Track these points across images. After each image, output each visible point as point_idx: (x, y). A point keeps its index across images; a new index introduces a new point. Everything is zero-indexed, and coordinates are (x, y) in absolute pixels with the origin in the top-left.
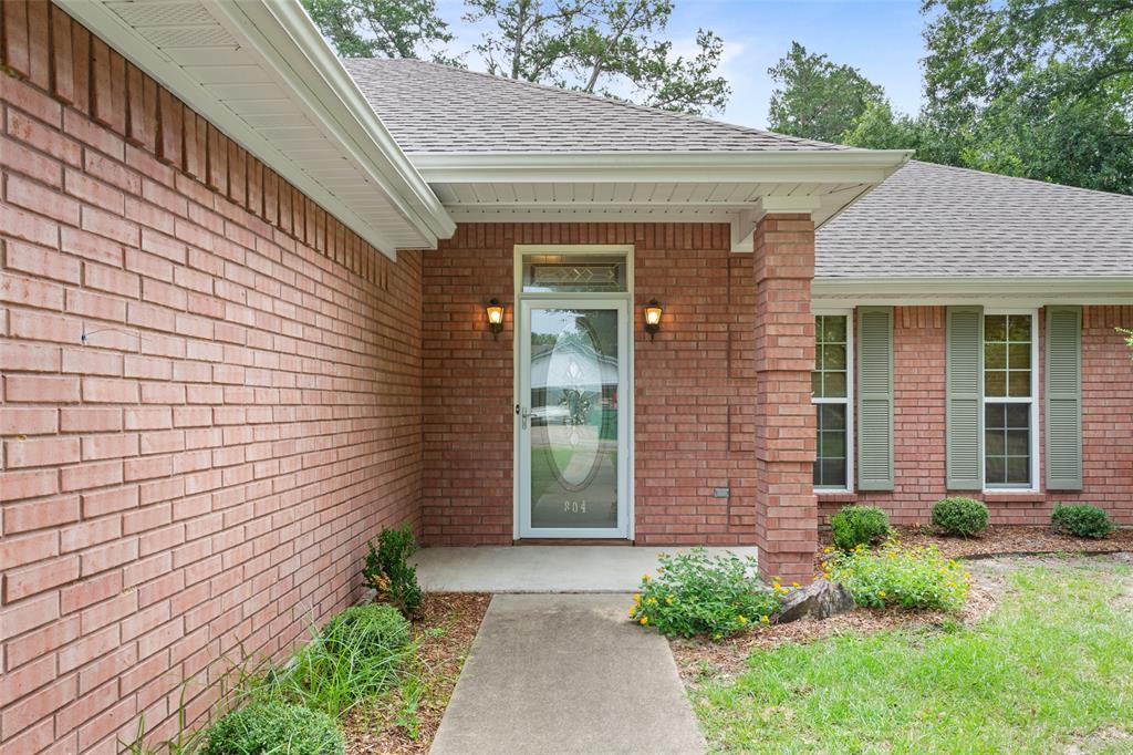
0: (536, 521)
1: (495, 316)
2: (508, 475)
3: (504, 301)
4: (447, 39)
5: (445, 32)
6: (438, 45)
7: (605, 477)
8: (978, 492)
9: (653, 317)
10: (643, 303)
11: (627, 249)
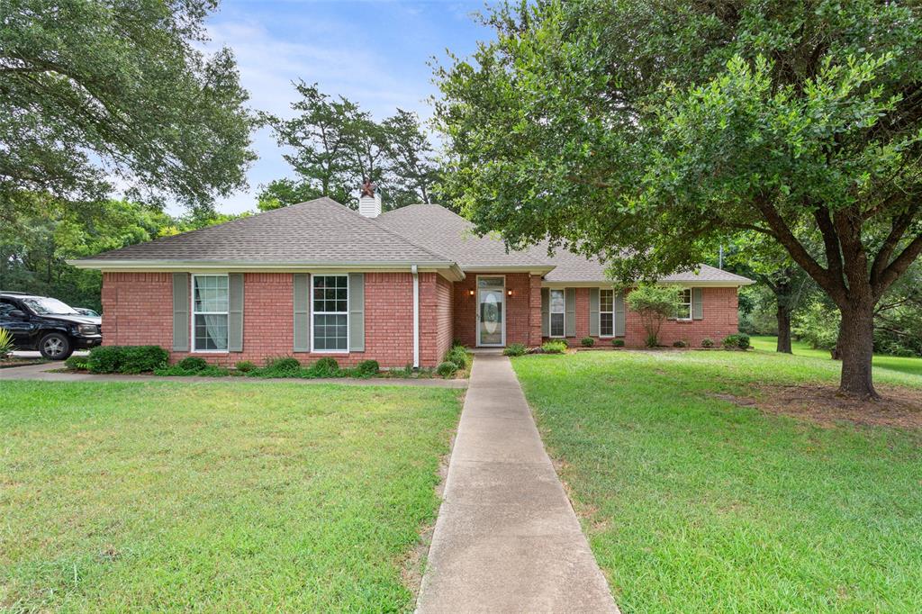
0: (482, 343)
1: (472, 293)
2: (475, 331)
3: (474, 289)
4: (431, 150)
5: (430, 148)
6: (426, 153)
7: (499, 333)
8: (598, 337)
9: (510, 293)
10: (508, 289)
11: (504, 276)
